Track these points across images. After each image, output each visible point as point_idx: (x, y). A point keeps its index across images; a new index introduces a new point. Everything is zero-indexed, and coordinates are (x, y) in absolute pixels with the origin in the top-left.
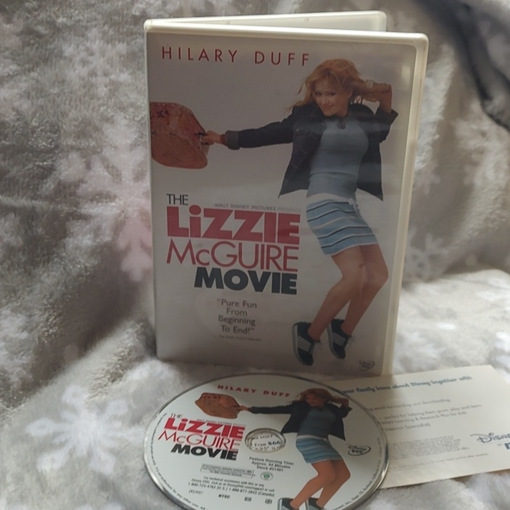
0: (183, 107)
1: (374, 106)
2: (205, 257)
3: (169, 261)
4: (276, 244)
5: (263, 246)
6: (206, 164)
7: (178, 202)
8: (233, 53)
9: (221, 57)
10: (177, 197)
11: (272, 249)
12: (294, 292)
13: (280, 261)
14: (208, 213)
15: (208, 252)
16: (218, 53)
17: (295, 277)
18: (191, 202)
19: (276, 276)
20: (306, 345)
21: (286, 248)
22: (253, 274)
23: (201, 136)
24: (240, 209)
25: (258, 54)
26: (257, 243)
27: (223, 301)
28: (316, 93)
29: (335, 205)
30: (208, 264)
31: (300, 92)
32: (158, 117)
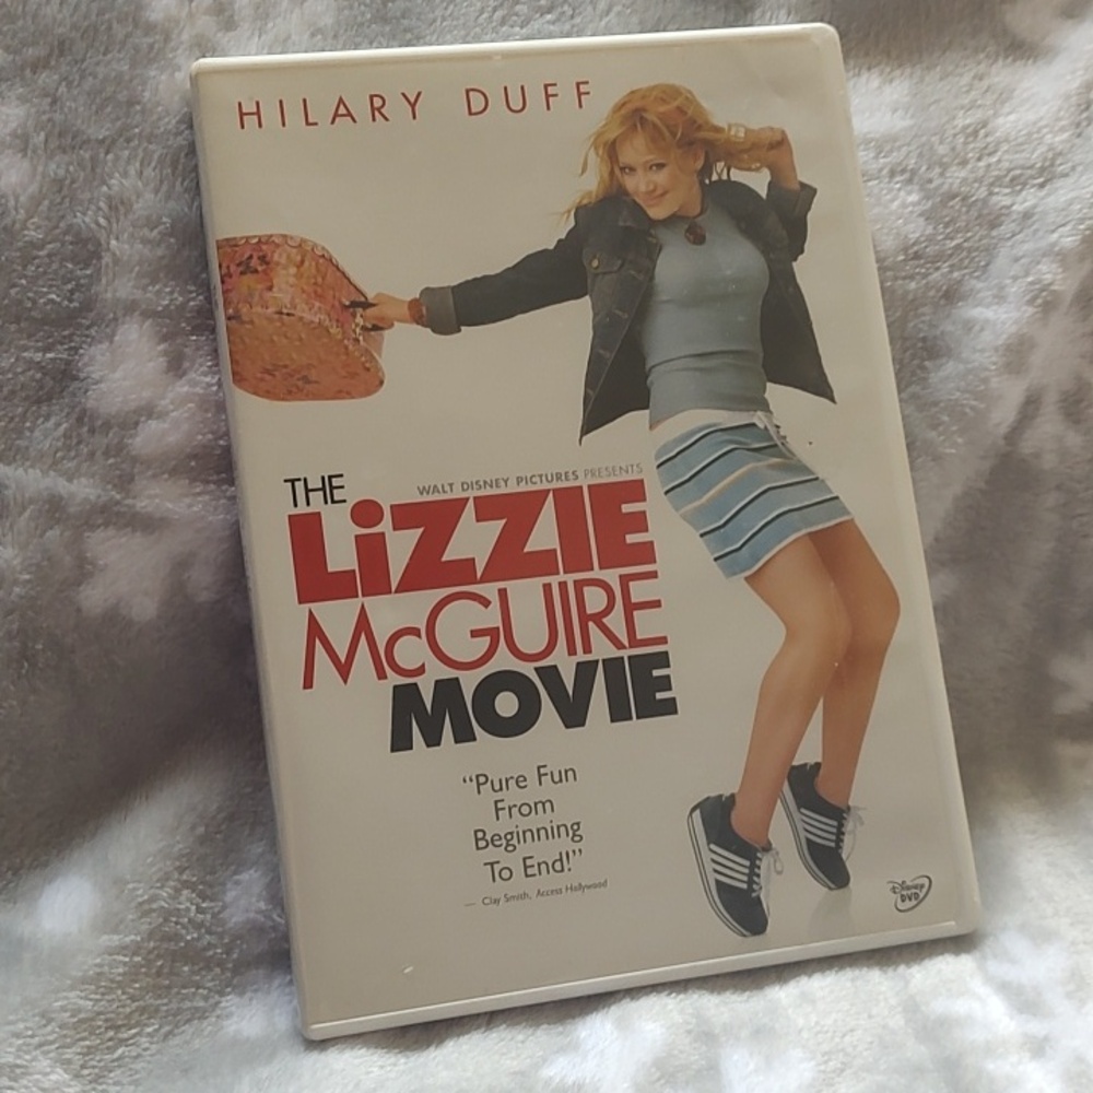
0: (303, 241)
1: (759, 182)
2: (411, 652)
3: (308, 683)
4: (596, 573)
5: (563, 586)
6: (382, 383)
7: (317, 497)
8: (412, 100)
9: (383, 110)
10: (315, 483)
11: (588, 591)
12: (670, 707)
13: (616, 621)
14: (405, 516)
15: (415, 632)
16: (377, 102)
17: (663, 660)
18: (352, 494)
19: (613, 666)
20: (736, 870)
21: (625, 581)
22: (550, 675)
23: (359, 311)
24: (489, 492)
25: (471, 94)
26: (547, 579)
27: (481, 780)
28: (622, 169)
29: (726, 436)
30: (421, 670)
31: (583, 171)
32: (242, 273)
